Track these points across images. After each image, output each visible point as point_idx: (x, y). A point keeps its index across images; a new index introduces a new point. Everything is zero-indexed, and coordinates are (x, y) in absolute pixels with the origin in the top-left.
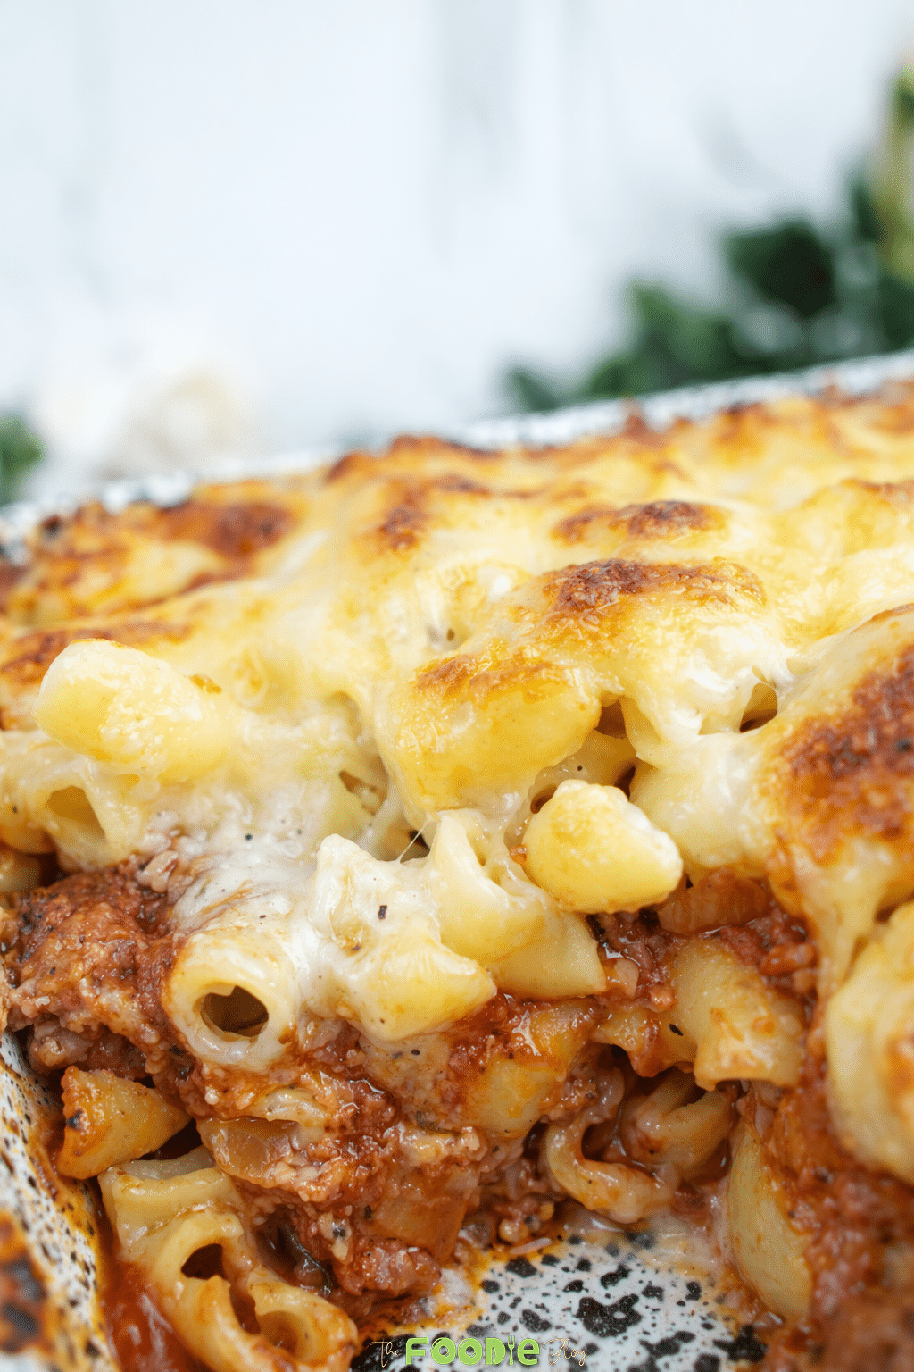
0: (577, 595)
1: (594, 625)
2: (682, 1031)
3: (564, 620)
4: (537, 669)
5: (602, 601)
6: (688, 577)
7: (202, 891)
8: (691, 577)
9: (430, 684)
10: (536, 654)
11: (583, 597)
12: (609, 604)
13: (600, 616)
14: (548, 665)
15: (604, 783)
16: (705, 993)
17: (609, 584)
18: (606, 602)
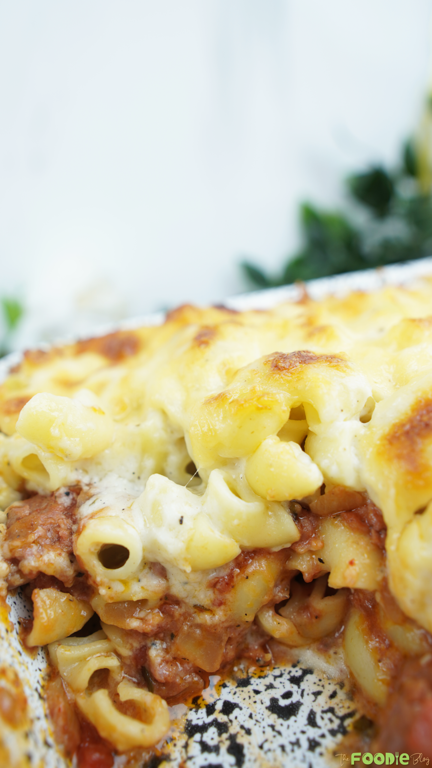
0: (280, 364)
1: (288, 376)
2: (324, 562)
3: (274, 375)
4: (263, 395)
5: (291, 367)
6: (330, 358)
7: (94, 502)
8: (332, 358)
9: (210, 402)
10: (261, 389)
11: (283, 365)
12: (295, 368)
13: (291, 373)
14: (268, 394)
15: (297, 442)
16: (337, 545)
17: (295, 359)
18: (293, 367)
